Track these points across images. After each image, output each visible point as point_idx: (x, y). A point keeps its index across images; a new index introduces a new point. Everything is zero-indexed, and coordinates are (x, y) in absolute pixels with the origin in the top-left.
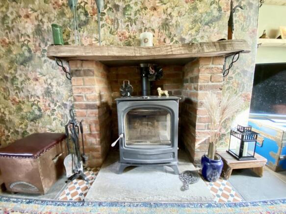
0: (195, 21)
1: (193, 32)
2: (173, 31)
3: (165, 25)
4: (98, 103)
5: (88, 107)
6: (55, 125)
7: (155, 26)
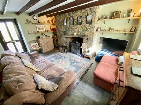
0: (82, 31)
1: (82, 32)
2: (79, 32)
3: (78, 31)
4: (69, 42)
5: (68, 43)
6: (64, 45)
7: (77, 31)
